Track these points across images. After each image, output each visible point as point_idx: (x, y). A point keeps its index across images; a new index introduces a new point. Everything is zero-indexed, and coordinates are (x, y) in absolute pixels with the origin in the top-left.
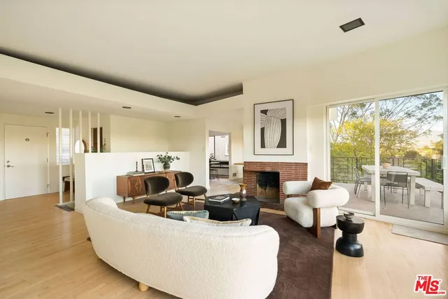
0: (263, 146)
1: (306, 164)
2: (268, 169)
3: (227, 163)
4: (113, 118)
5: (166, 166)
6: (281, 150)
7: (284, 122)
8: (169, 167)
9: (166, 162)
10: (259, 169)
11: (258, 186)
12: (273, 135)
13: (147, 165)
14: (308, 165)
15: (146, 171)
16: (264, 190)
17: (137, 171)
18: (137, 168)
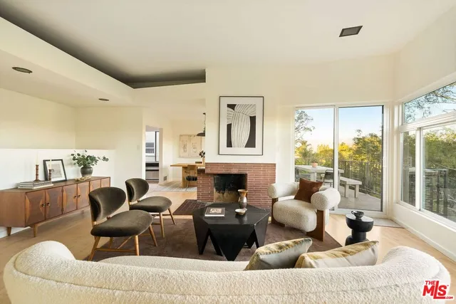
0: (229, 144)
2: (235, 171)
3: (157, 165)
5: (86, 170)
6: (250, 150)
7: (253, 119)
8: (90, 173)
9: (85, 164)
11: (215, 190)
12: (241, 134)
13: (53, 170)
14: (277, 166)
16: (221, 195)
17: (37, 180)
18: (37, 175)
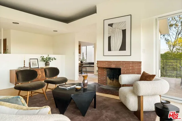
0: (110, 49)
1: (140, 62)
2: (113, 66)
3: (93, 63)
4: (12, 32)
5: (47, 64)
6: (123, 53)
7: (124, 32)
8: (49, 65)
9: (47, 61)
10: (107, 66)
11: (108, 78)
12: (117, 42)
13: (33, 63)
14: (142, 63)
15: (32, 67)
16: (112, 81)
17: (24, 67)
18: (24, 64)
